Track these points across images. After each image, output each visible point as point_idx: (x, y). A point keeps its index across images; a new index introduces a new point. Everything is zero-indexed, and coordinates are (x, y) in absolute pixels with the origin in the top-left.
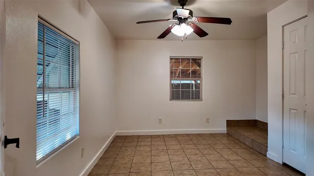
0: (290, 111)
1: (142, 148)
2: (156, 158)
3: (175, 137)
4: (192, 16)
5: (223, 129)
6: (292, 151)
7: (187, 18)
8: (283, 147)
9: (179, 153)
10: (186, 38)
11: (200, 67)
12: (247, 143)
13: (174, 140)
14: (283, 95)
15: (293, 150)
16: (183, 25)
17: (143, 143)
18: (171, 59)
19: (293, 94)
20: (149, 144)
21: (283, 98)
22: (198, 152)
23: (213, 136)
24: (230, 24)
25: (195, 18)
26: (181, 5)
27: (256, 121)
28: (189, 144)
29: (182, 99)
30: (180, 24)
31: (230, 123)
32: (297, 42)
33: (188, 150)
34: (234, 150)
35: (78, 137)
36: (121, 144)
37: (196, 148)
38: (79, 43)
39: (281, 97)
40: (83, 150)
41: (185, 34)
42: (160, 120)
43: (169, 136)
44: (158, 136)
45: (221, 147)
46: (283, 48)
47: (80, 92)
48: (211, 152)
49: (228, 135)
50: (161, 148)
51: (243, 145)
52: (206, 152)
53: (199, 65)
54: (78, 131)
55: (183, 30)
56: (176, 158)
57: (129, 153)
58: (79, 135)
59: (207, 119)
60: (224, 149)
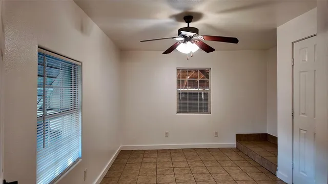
0: (300, 131)
1: (147, 166)
2: (162, 177)
3: (182, 151)
4: (198, 34)
5: (232, 143)
6: (301, 173)
7: (192, 37)
8: (293, 168)
9: (186, 172)
10: (192, 56)
11: (208, 78)
12: (257, 160)
13: (182, 156)
14: (293, 114)
15: (303, 172)
16: (189, 42)
17: (148, 160)
18: (178, 70)
19: (303, 114)
20: (155, 160)
21: (293, 117)
22: (205, 170)
23: (221, 150)
24: (237, 43)
25: (200, 36)
26: (186, 22)
27: (266, 135)
28: (196, 161)
29: (189, 112)
30: (185, 42)
31: (239, 137)
32: (306, 60)
33: (195, 168)
34: (242, 168)
35: (80, 160)
36: (126, 160)
37: (203, 165)
38: (82, 63)
39: (291, 116)
40: (85, 172)
41: (191, 52)
42: (167, 134)
43: (176, 151)
44: (164, 151)
45: (230, 164)
46: (293, 66)
47: (82, 113)
48: (219, 171)
49: (237, 150)
50: (166, 166)
51: (251, 162)
52: (214, 170)
53: (208, 77)
54: (80, 153)
55: (188, 48)
56: (182, 178)
57: (134, 171)
58: (81, 158)
59: (216, 133)
60: (232, 166)
